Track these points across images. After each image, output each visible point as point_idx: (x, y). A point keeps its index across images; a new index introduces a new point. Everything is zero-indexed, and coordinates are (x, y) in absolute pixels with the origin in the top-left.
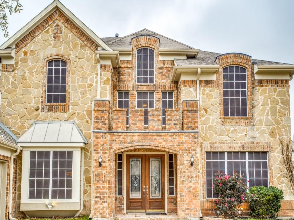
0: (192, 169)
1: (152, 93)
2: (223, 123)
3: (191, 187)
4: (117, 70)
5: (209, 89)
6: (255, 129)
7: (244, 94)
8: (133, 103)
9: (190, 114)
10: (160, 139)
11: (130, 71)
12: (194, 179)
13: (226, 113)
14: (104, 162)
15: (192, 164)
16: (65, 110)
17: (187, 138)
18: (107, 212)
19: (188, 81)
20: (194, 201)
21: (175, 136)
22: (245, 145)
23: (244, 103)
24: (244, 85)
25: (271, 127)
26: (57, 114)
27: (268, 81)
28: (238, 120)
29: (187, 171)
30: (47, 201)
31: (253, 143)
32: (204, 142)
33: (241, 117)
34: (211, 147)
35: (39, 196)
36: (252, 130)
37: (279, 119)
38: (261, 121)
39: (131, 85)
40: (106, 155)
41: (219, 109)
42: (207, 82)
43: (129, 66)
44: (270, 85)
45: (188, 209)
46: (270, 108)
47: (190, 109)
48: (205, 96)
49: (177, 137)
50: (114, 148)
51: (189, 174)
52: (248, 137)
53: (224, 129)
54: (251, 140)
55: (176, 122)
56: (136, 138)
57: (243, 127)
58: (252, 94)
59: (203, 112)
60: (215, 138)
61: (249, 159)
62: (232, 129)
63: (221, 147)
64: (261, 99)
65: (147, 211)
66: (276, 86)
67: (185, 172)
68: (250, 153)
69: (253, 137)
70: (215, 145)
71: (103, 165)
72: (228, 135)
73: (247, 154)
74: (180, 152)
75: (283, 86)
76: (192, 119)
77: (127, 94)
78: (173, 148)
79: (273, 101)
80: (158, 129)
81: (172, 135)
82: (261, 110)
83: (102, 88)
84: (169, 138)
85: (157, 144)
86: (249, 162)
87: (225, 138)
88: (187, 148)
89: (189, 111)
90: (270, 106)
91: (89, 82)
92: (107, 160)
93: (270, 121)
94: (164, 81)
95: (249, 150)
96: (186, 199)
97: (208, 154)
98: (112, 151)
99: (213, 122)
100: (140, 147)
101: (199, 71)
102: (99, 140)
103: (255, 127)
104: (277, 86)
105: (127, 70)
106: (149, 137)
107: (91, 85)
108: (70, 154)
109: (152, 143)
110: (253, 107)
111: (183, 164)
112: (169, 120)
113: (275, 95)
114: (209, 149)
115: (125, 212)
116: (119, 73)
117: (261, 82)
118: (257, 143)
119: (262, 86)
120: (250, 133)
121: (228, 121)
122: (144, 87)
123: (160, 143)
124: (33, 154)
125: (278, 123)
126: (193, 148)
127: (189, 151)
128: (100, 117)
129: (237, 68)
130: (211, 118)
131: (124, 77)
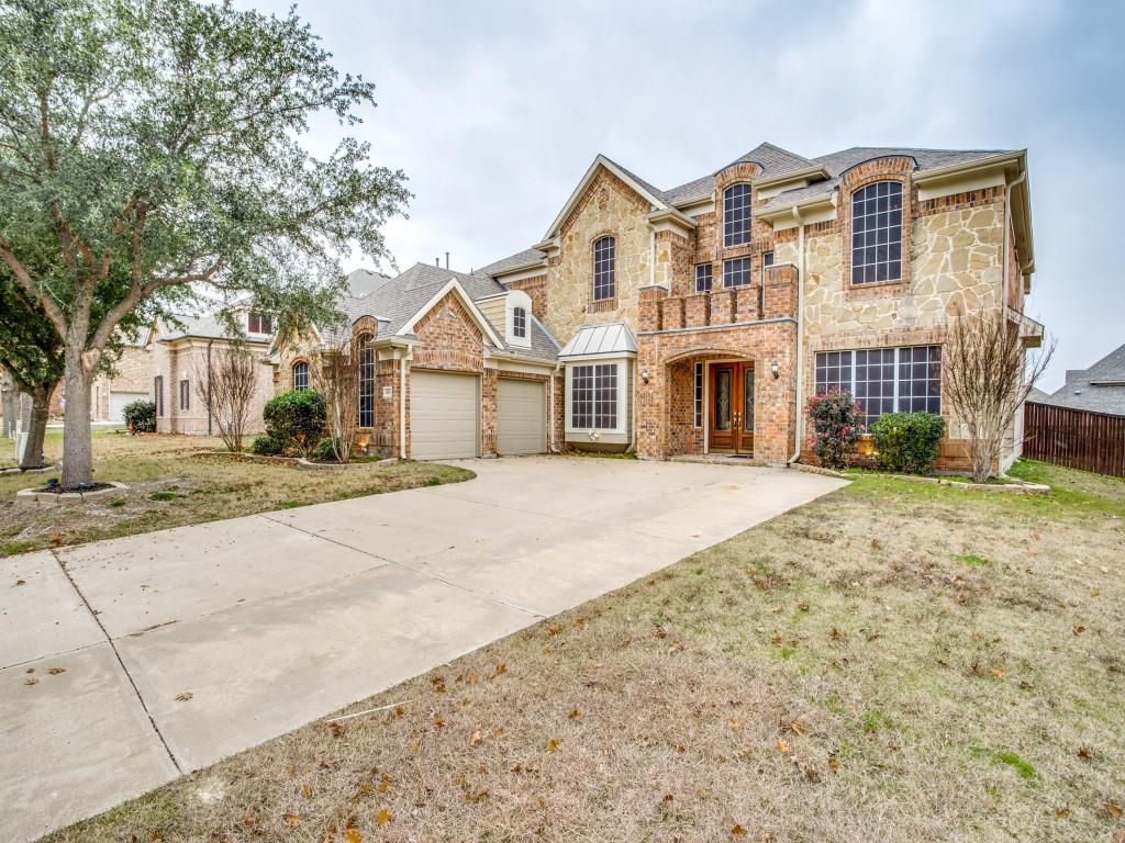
0: (777, 383)
1: (748, 260)
2: (848, 298)
3: (774, 413)
4: (694, 232)
5: (823, 238)
6: (915, 301)
7: (896, 234)
8: (719, 280)
9: (775, 290)
10: (727, 338)
11: (712, 229)
12: (779, 400)
13: (857, 278)
14: (652, 378)
15: (776, 376)
16: (613, 306)
17: (769, 332)
18: (655, 448)
19: (786, 231)
20: (778, 436)
21: (750, 331)
22: (891, 336)
23: (896, 251)
24: (896, 218)
25: (952, 293)
26: (605, 313)
27: (948, 200)
28: (877, 289)
29: (768, 388)
30: (590, 431)
31: (909, 330)
32: (811, 336)
33: (876, 283)
34: (824, 344)
35: (582, 425)
36: (909, 304)
37: (973, 275)
38: (928, 286)
39: (713, 252)
40: (654, 367)
41: (841, 272)
42: (820, 226)
43: (712, 222)
44: (953, 207)
45: (768, 449)
46: (952, 254)
47: (775, 282)
48: (816, 253)
49: (755, 333)
50: (665, 355)
51: (771, 392)
52: (898, 318)
53: (850, 309)
54: (904, 324)
55: (751, 307)
56: (693, 339)
57: (888, 300)
58: (913, 231)
59: (812, 282)
60: (834, 326)
61: (901, 360)
62: (866, 306)
63: (843, 342)
64: (932, 239)
66: (968, 205)
67: (764, 389)
68: (905, 350)
69: (910, 319)
70: (831, 339)
71: (651, 381)
72: (857, 319)
73: (897, 352)
74: (759, 356)
75: (987, 202)
76: (779, 299)
77: (709, 268)
78: (747, 350)
79: (961, 239)
80: (725, 322)
81: (747, 330)
82: (931, 262)
83: (657, 269)
84: (742, 335)
85: (723, 346)
86: (901, 368)
87: (853, 325)
88: (769, 349)
89: (774, 286)
90: (952, 249)
91: (641, 262)
92: (654, 374)
93: (949, 280)
94: (766, 235)
95: (900, 343)
96: (767, 433)
97: (821, 356)
98: (661, 361)
99: (829, 298)
100: (698, 352)
101: (795, 211)
102: (645, 347)
103: (916, 297)
104: (972, 206)
105: (708, 229)
106: (712, 335)
107: (644, 266)
108: (614, 367)
109: (716, 346)
110: (913, 258)
111: (763, 376)
112: (741, 304)
113: (964, 226)
114: (820, 348)
115: (706, 452)
116: (696, 236)
117: (932, 204)
118: (917, 329)
119: (934, 213)
120: (903, 311)
121: (859, 292)
122: (734, 252)
123: (728, 344)
124: (575, 369)
125: (968, 282)
126: (779, 348)
127: (772, 354)
128: (646, 313)
129: (883, 186)
130: (826, 290)
131: (704, 242)
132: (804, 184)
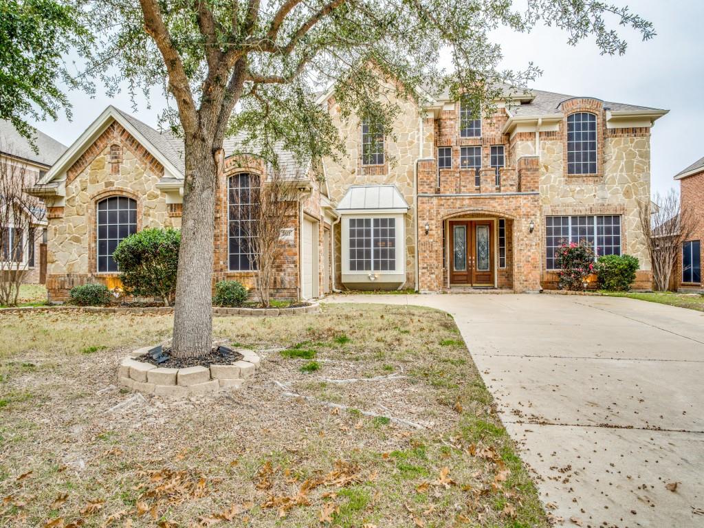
0: (532, 236)
1: (478, 149)
2: (567, 183)
3: (530, 256)
4: (438, 121)
5: (550, 142)
6: (606, 188)
7: (593, 146)
8: (456, 160)
9: (529, 173)
10: (495, 204)
11: (452, 122)
12: (534, 247)
13: (570, 170)
14: (431, 230)
15: (531, 231)
16: (383, 171)
17: (525, 201)
18: (435, 284)
19: (526, 133)
20: (533, 272)
21: (511, 199)
22: (593, 208)
23: (593, 157)
24: (593, 136)
25: (626, 185)
26: (374, 177)
27: (623, 130)
28: (585, 178)
29: (525, 239)
30: (369, 273)
31: (603, 205)
32: (544, 206)
33: (589, 174)
34: (552, 211)
35: (360, 268)
36: (603, 189)
37: (636, 176)
38: (613, 178)
39: (454, 140)
40: (433, 222)
41: (562, 165)
42: (548, 134)
43: (452, 117)
44: (626, 135)
45: (526, 281)
46: (625, 162)
47: (529, 167)
48: (545, 151)
49: (514, 201)
50: (442, 213)
51: (527, 242)
52: (597, 198)
53: (568, 189)
54: (600, 201)
55: (512, 183)
56: (466, 202)
57: (591, 186)
58: (603, 146)
59: (543, 170)
60: (558, 199)
61: (598, 223)
62: (578, 189)
63: (565, 210)
64: (614, 152)
65: (474, 285)
66: (633, 135)
67: (523, 240)
68: (600, 217)
69: (603, 198)
70: (557, 208)
71: (430, 232)
72: (573, 196)
73: (595, 218)
74: (518, 217)
75: (643, 135)
76: (532, 179)
77: (448, 150)
78: (509, 213)
79: (629, 154)
80: (492, 191)
81: (508, 198)
82: (614, 165)
83: (424, 146)
84: (505, 202)
85: (490, 209)
86: (598, 228)
87: (570, 200)
88: (525, 213)
89: (528, 170)
90: (625, 160)
91: (409, 139)
92: (434, 227)
93: (625, 178)
94: (493, 133)
95: (599, 213)
96: (525, 270)
97: (549, 219)
98: (439, 217)
99: (555, 181)
100: (471, 212)
101: (540, 121)
102: (425, 205)
103: (607, 185)
104: (635, 136)
105: (448, 122)
106: (481, 200)
107: (412, 143)
108: (392, 222)
109: (485, 208)
110: (605, 162)
111: (521, 231)
112: (504, 180)
113: (631, 147)
114: (550, 213)
115: (449, 287)
116: (439, 126)
117: (614, 131)
118: (608, 205)
119: (616, 137)
120: (600, 193)
121: (574, 179)
122: (470, 141)
123: (494, 207)
124: (352, 222)
125: (634, 180)
126: (532, 212)
127: (527, 216)
128: (425, 179)
129: (585, 115)
130: (553, 176)
131: (445, 131)
132: (518, 103)
